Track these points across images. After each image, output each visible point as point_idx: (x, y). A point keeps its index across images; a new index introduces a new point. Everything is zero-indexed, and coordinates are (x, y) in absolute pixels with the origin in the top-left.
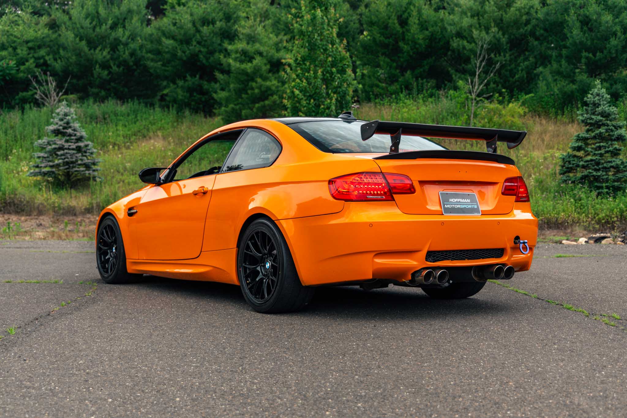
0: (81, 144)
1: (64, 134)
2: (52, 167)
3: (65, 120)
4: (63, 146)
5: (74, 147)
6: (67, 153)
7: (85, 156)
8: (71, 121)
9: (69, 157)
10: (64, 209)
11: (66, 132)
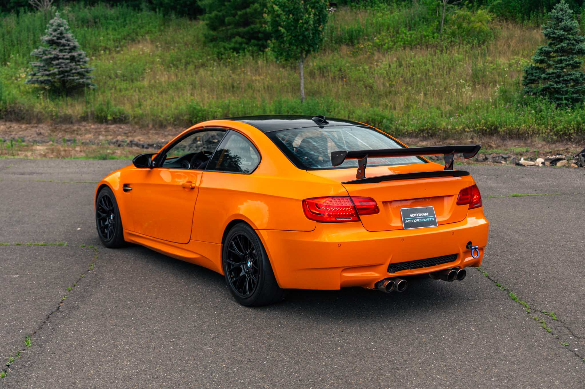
0: (75, 54)
1: (58, 44)
2: (48, 75)
3: (59, 31)
4: (58, 56)
5: (68, 57)
6: (61, 63)
7: (79, 65)
8: (64, 32)
9: (64, 66)
10: (61, 117)
11: (60, 43)
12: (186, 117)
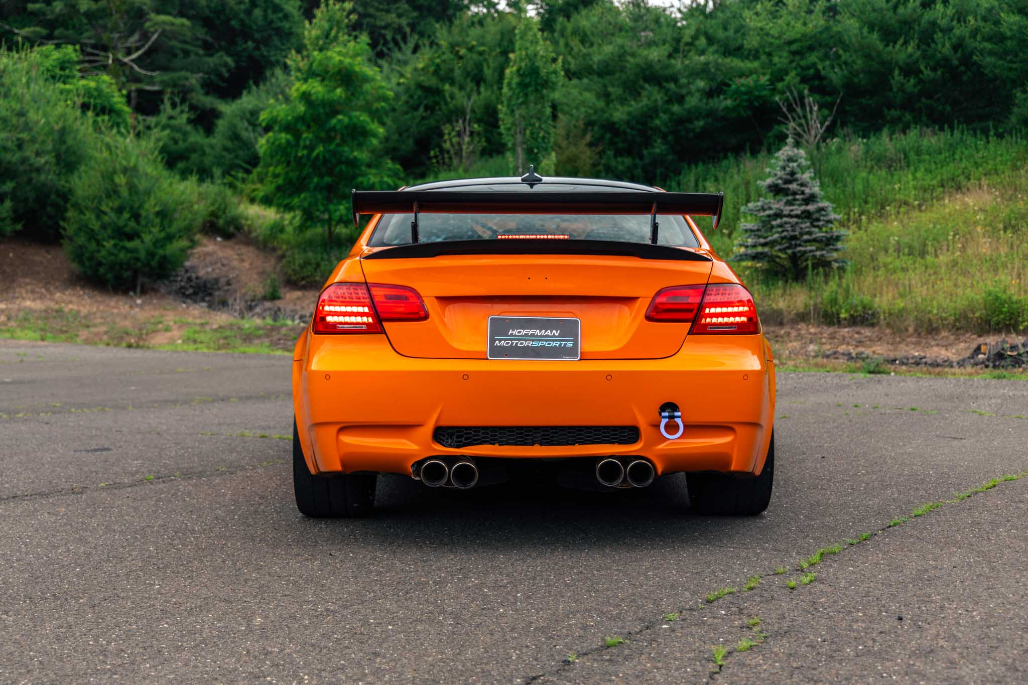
0: (811, 208)
1: (786, 192)
2: (764, 245)
3: (788, 169)
4: (782, 211)
5: (799, 212)
6: (786, 223)
7: (818, 227)
8: (798, 170)
9: (790, 229)
11: (788, 189)
12: (977, 314)
